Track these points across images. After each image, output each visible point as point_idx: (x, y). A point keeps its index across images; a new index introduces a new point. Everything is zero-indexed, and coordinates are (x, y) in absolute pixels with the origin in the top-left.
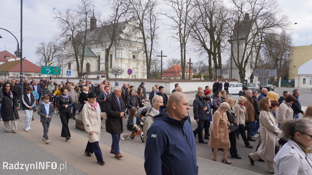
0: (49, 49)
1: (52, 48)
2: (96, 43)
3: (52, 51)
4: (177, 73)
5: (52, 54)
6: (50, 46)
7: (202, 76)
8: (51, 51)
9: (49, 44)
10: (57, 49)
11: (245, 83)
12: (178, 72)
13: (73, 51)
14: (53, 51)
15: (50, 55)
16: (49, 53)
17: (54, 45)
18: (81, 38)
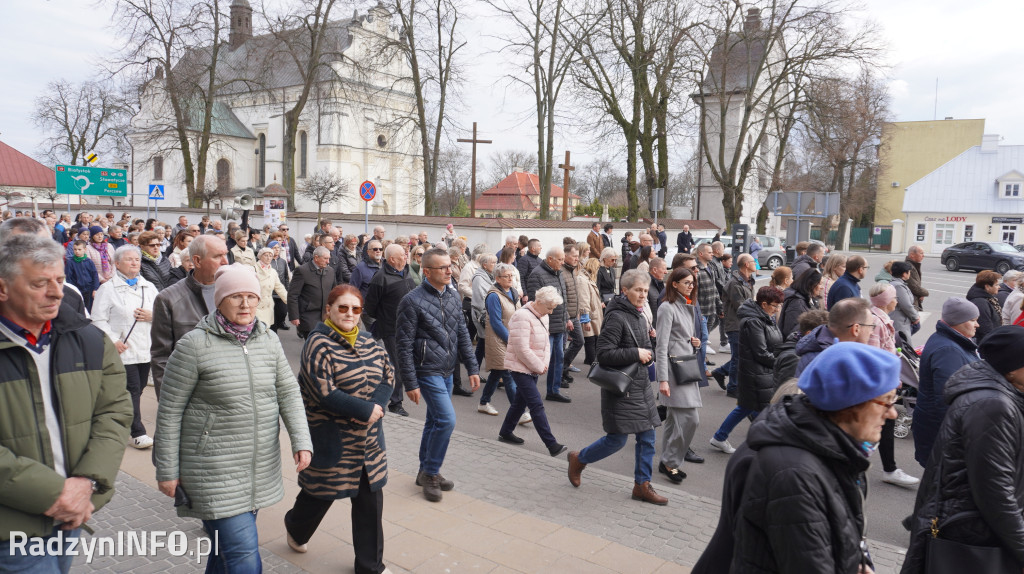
0: (83, 105)
1: (94, 103)
2: (251, 91)
3: (93, 116)
4: (523, 198)
5: (93, 126)
6: (86, 96)
7: (606, 210)
8: (90, 113)
9: (84, 89)
10: (112, 107)
11: (742, 234)
12: (527, 196)
13: (169, 117)
14: (97, 113)
15: (87, 128)
16: (84, 120)
17: (101, 94)
18: (200, 71)
